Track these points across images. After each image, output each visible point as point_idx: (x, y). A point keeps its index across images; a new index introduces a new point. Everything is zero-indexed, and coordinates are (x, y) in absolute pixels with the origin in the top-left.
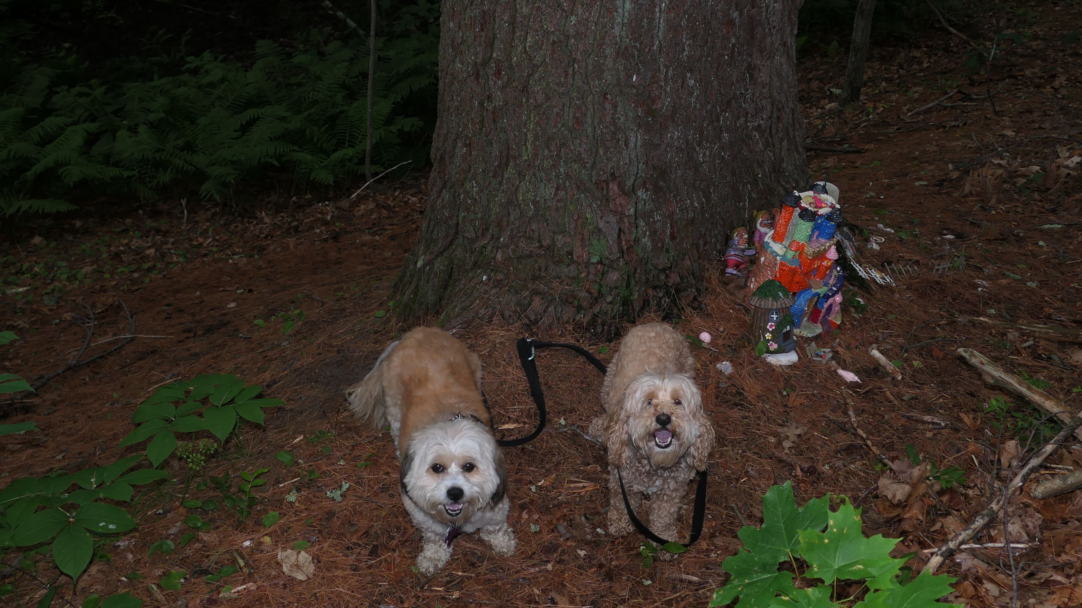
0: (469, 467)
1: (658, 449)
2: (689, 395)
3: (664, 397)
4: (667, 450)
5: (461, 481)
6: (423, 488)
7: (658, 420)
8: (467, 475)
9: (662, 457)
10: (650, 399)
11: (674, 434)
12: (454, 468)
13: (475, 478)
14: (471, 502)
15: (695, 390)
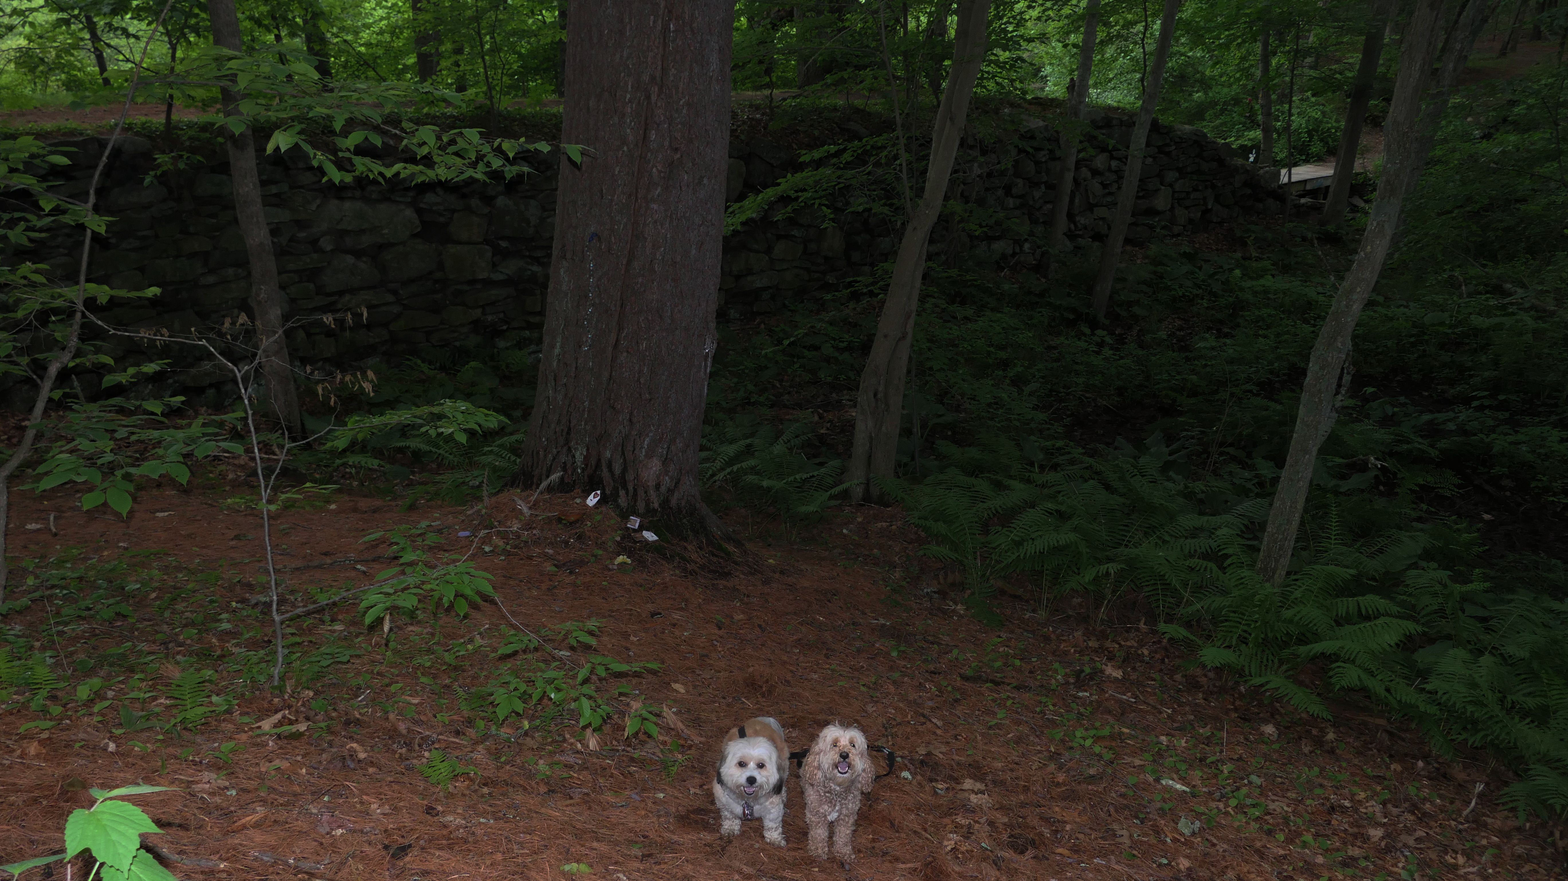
0: (761, 766)
1: (839, 775)
2: (860, 742)
3: (844, 741)
4: (845, 775)
5: (756, 774)
6: (731, 775)
7: (841, 756)
8: (759, 770)
9: (841, 780)
10: (835, 744)
11: (850, 766)
12: (752, 765)
13: (764, 772)
14: (761, 787)
15: (864, 740)
